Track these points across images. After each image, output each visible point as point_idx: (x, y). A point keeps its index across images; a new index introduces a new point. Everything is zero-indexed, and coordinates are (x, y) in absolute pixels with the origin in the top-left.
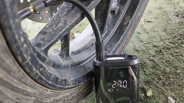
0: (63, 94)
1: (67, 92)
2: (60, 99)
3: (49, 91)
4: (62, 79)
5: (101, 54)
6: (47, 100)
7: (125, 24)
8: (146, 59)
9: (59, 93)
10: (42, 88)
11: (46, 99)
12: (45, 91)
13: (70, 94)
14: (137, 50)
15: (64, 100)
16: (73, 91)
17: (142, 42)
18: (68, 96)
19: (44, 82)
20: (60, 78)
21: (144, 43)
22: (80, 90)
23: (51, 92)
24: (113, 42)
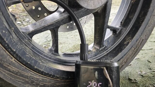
0: (32, 74)
1: (38, 76)
2: (27, 76)
3: (13, 59)
4: (31, 56)
5: (84, 55)
6: (8, 66)
7: (125, 43)
8: (150, 85)
9: (27, 70)
10: (5, 51)
11: (8, 64)
12: (9, 56)
13: (42, 79)
14: (142, 76)
15: (32, 80)
16: (46, 79)
17: (150, 69)
18: (38, 80)
19: (6, 45)
20: (30, 55)
21: (152, 71)
22: (58, 84)
23: (16, 63)
24: (110, 56)
